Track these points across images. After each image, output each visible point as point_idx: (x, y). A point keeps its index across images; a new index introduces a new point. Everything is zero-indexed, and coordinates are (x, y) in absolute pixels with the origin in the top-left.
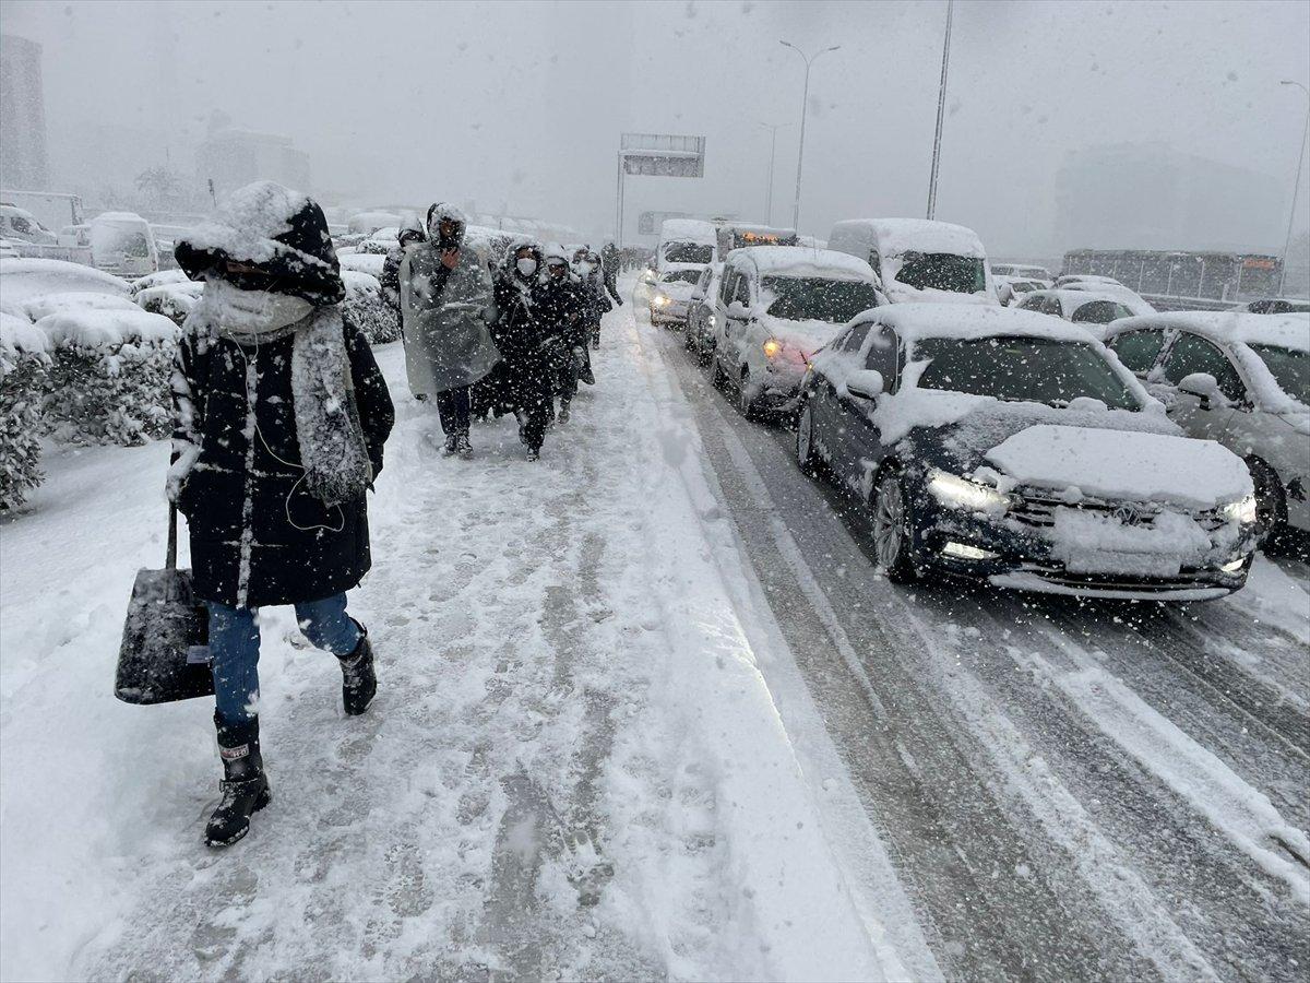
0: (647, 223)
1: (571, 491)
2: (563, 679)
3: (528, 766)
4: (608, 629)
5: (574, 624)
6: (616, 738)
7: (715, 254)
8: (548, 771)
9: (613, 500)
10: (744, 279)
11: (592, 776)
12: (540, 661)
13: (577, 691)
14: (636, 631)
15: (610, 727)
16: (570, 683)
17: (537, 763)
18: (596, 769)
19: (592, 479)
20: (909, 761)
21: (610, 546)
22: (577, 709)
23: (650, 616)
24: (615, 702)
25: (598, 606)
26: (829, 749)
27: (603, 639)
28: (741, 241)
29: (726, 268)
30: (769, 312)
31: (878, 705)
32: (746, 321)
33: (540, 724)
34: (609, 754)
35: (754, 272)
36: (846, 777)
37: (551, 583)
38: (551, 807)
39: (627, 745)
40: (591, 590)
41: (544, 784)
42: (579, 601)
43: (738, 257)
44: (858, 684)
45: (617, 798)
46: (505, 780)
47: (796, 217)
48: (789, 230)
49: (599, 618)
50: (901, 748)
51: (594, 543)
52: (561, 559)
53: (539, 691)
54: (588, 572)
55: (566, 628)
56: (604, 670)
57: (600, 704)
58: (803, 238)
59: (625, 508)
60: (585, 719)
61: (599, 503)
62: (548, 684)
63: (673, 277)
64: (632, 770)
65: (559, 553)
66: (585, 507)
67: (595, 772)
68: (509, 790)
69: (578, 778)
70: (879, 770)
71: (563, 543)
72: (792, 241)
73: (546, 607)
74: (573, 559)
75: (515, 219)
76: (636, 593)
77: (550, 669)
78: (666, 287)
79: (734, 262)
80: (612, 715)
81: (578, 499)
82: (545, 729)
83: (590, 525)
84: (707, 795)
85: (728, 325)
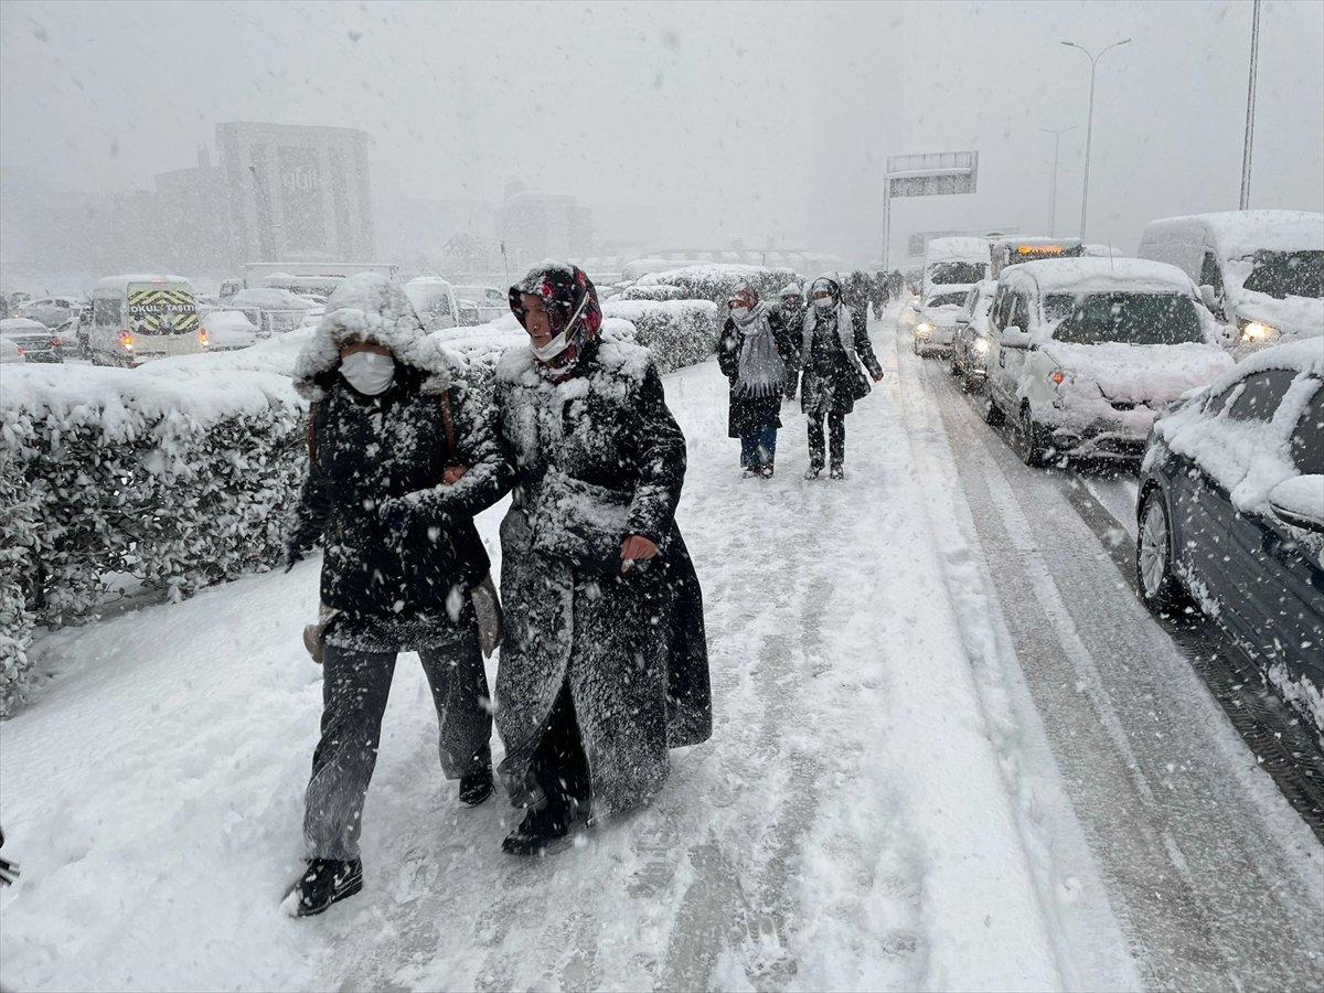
0: (917, 246)
1: (805, 532)
2: (769, 739)
3: (720, 837)
4: (824, 683)
5: (789, 677)
6: (818, 810)
7: (988, 272)
8: (741, 843)
9: (848, 541)
10: (1021, 298)
11: (786, 853)
12: (748, 718)
13: (783, 755)
14: (855, 688)
15: (813, 799)
16: (776, 746)
17: (732, 833)
18: (792, 845)
19: (829, 518)
20: (1178, 861)
21: (838, 591)
22: (780, 775)
23: (870, 671)
24: (822, 769)
25: (817, 659)
26: (1075, 840)
27: (818, 696)
28: (1017, 256)
29: (1000, 288)
30: (1055, 336)
31: (1144, 789)
32: (1024, 347)
33: (739, 788)
34: (808, 829)
35: (1034, 291)
36: (1094, 878)
37: (770, 630)
38: (739, 886)
39: (828, 821)
40: (811, 640)
41: (734, 857)
42: (796, 652)
43: (1015, 276)
44: (1122, 761)
45: (811, 883)
46: (695, 850)
47: (1083, 225)
48: (1074, 240)
49: (816, 672)
50: (1170, 843)
51: (820, 587)
52: (785, 604)
53: (742, 751)
54: (811, 620)
55: (779, 682)
56: (814, 731)
57: (805, 769)
58: (1089, 247)
59: (859, 549)
60: (787, 787)
61: (832, 545)
62: (753, 744)
63: (939, 301)
64: (832, 850)
65: (782, 598)
66: (816, 549)
67: (791, 848)
68: (696, 862)
69: (771, 854)
70: (1138, 868)
71: (789, 588)
72: (1076, 251)
73: (762, 657)
74: (796, 603)
75: (780, 253)
76: (858, 645)
77: (757, 727)
78: (931, 312)
79: (1009, 281)
80: (817, 785)
81: (811, 539)
82: (744, 796)
83: (820, 568)
84: (912, 888)
85: (1002, 354)
